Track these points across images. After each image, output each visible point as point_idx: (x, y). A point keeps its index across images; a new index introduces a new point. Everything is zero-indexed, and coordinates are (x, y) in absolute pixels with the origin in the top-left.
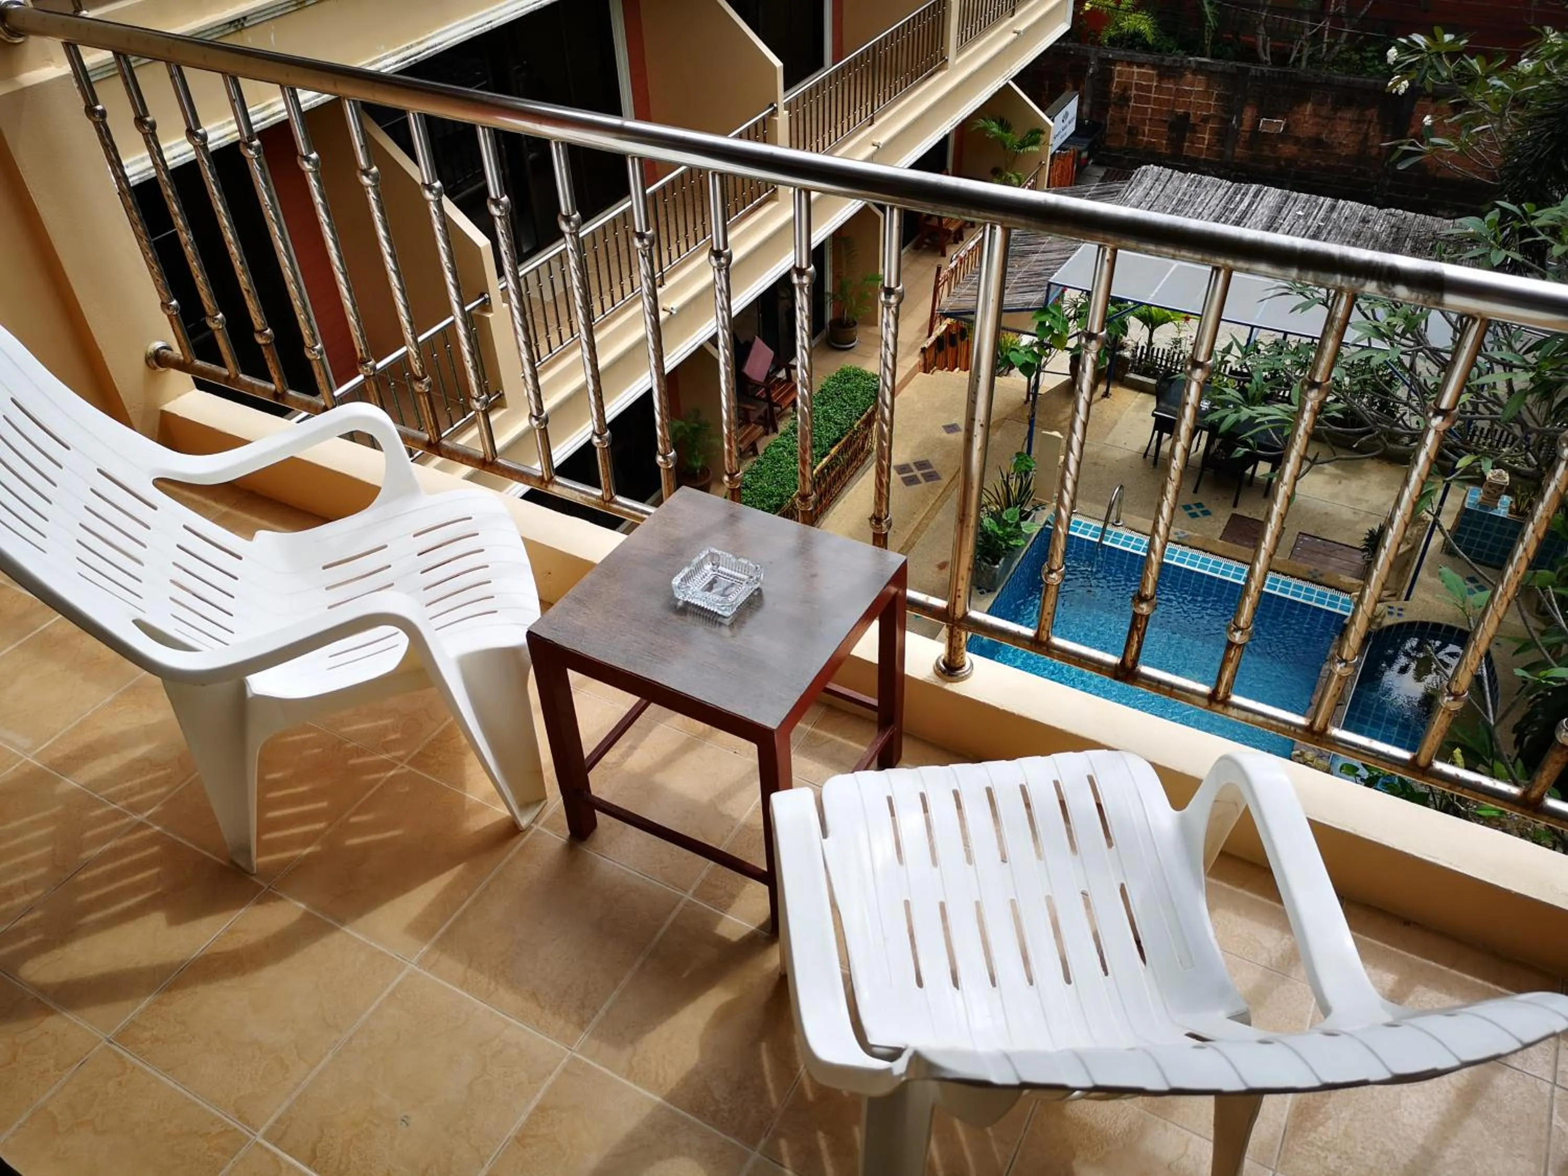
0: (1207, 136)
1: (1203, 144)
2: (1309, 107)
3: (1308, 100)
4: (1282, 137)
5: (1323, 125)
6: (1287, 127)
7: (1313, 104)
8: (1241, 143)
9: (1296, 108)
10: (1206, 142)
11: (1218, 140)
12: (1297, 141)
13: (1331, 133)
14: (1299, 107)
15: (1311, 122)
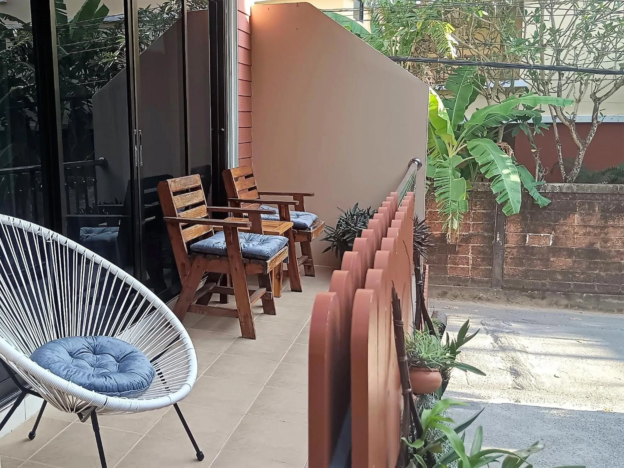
0: (470, 256)
1: (468, 263)
2: (576, 218)
3: (574, 211)
4: (555, 250)
5: (595, 235)
6: (556, 240)
7: (581, 214)
8: (509, 260)
9: (562, 221)
10: (471, 262)
11: (483, 260)
12: (570, 253)
13: (606, 242)
14: (565, 218)
15: (581, 233)
